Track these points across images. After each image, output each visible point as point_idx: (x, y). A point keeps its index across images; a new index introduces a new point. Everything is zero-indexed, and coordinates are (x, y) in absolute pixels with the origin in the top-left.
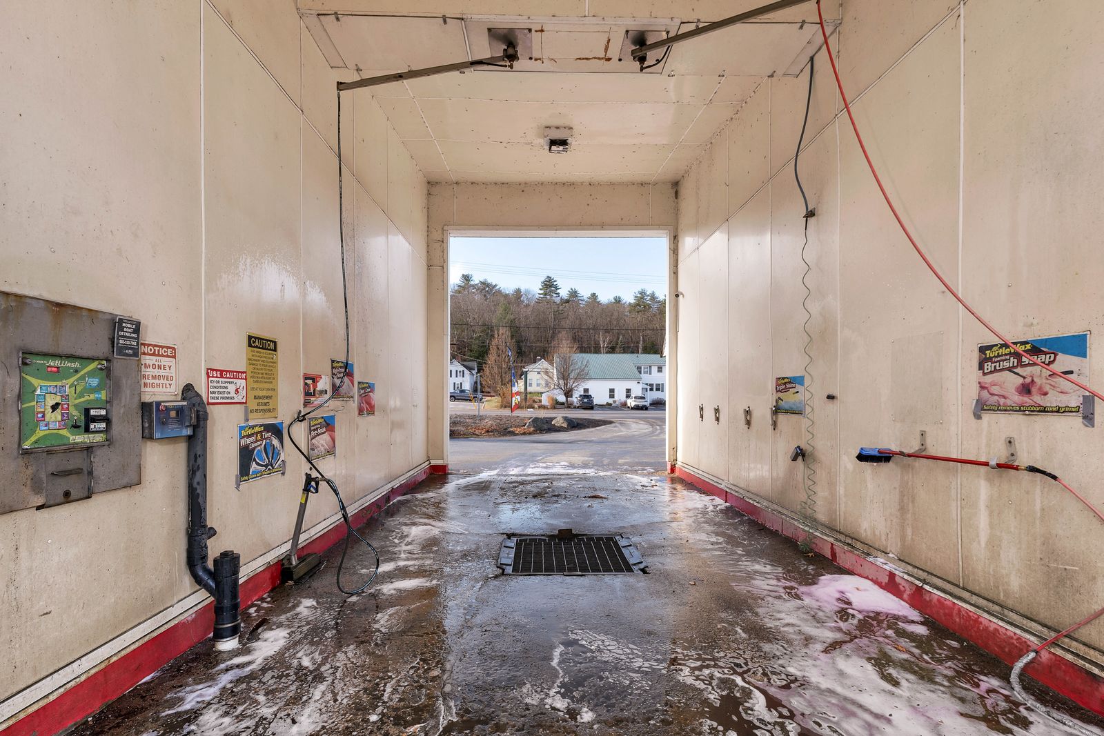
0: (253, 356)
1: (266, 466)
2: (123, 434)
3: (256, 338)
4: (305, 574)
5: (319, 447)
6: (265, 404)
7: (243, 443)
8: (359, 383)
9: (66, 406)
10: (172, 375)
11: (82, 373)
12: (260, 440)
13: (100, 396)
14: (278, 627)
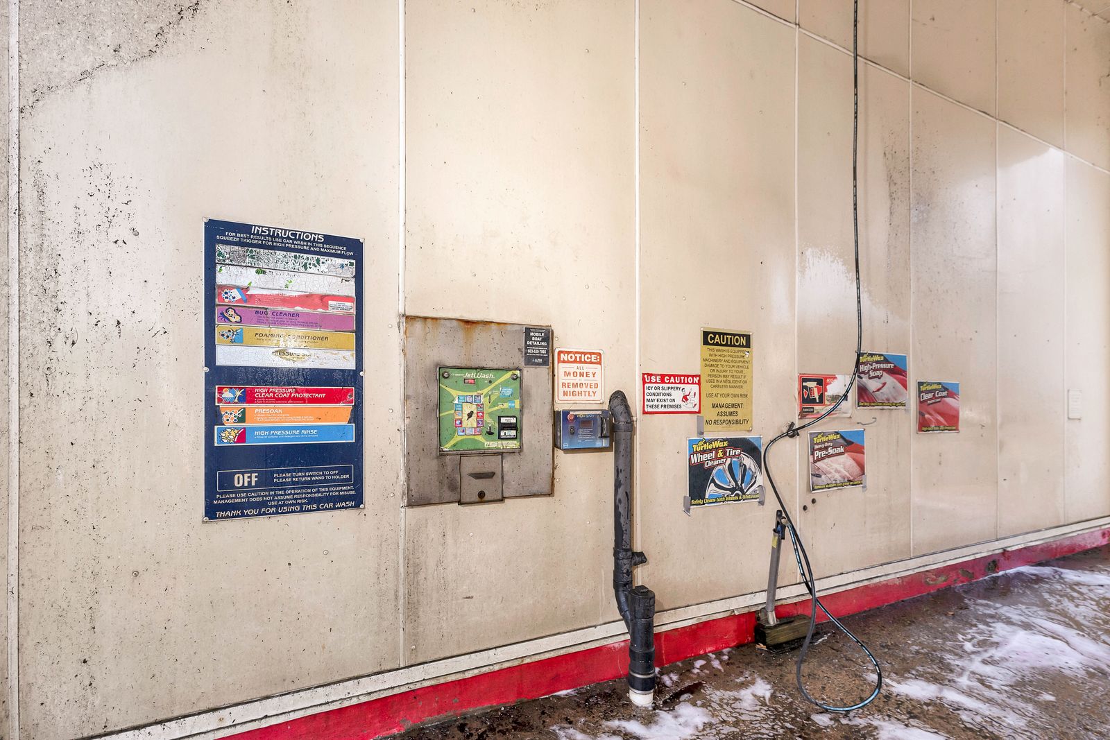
0: (710, 355)
1: (733, 490)
2: (533, 442)
3: (715, 334)
4: (787, 643)
5: (830, 473)
6: (731, 414)
7: (695, 459)
8: (920, 384)
9: (481, 414)
10: (596, 382)
11: (496, 383)
12: (720, 458)
13: (513, 404)
14: (703, 706)
